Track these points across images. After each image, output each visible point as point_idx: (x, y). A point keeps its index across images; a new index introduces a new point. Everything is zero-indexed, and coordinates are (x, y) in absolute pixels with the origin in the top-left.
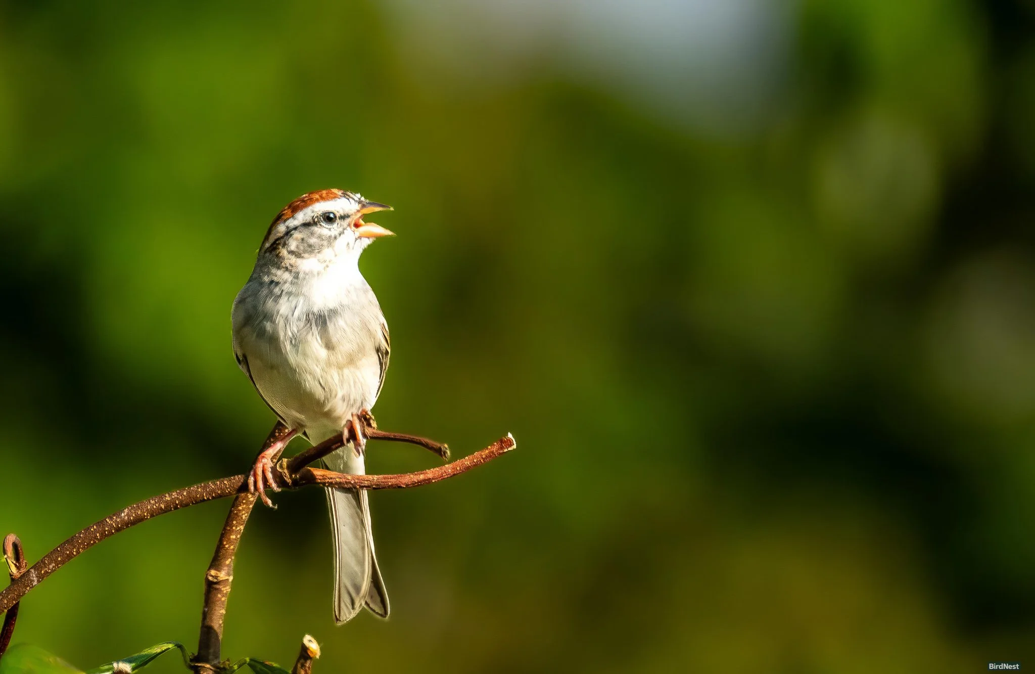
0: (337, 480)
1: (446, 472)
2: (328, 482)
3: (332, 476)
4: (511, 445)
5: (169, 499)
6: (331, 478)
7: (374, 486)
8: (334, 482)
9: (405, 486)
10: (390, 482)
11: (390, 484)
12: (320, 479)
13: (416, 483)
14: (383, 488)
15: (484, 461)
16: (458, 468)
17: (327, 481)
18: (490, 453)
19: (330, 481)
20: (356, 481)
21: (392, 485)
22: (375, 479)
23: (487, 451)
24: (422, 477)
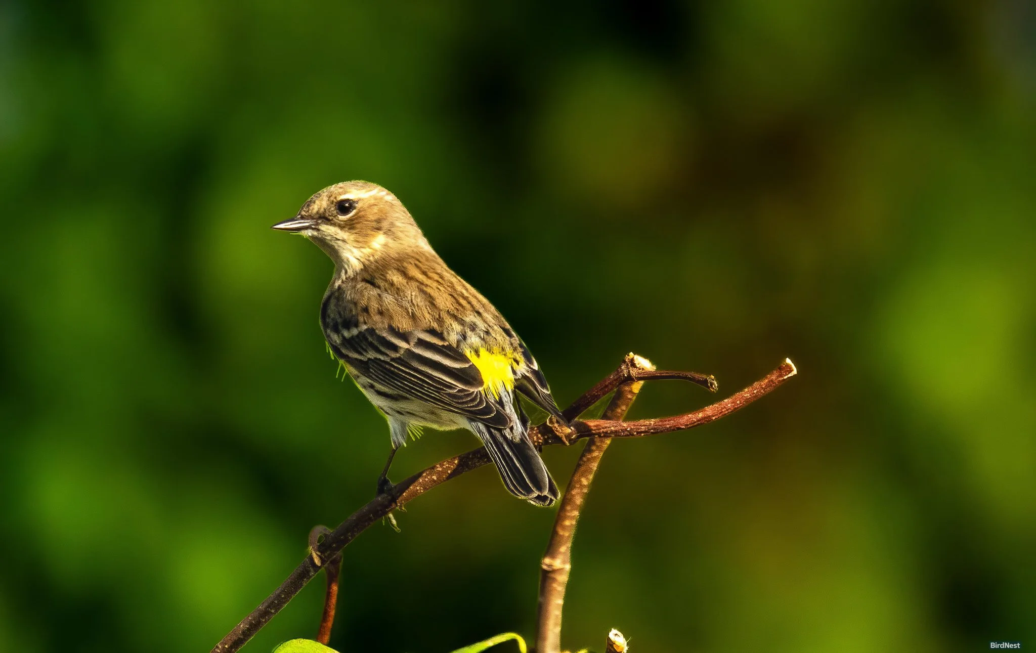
0: (612, 428)
1: (725, 407)
2: (603, 432)
3: (606, 425)
4: (791, 371)
5: (440, 469)
6: (606, 427)
7: (652, 431)
8: (609, 430)
9: (684, 427)
10: (668, 424)
11: (668, 426)
12: (594, 430)
13: (695, 422)
14: (662, 432)
15: (764, 390)
16: (738, 402)
17: (601, 431)
18: (769, 381)
19: (605, 430)
20: (632, 427)
21: (670, 427)
22: (652, 423)
23: (767, 381)
24: (701, 415)
